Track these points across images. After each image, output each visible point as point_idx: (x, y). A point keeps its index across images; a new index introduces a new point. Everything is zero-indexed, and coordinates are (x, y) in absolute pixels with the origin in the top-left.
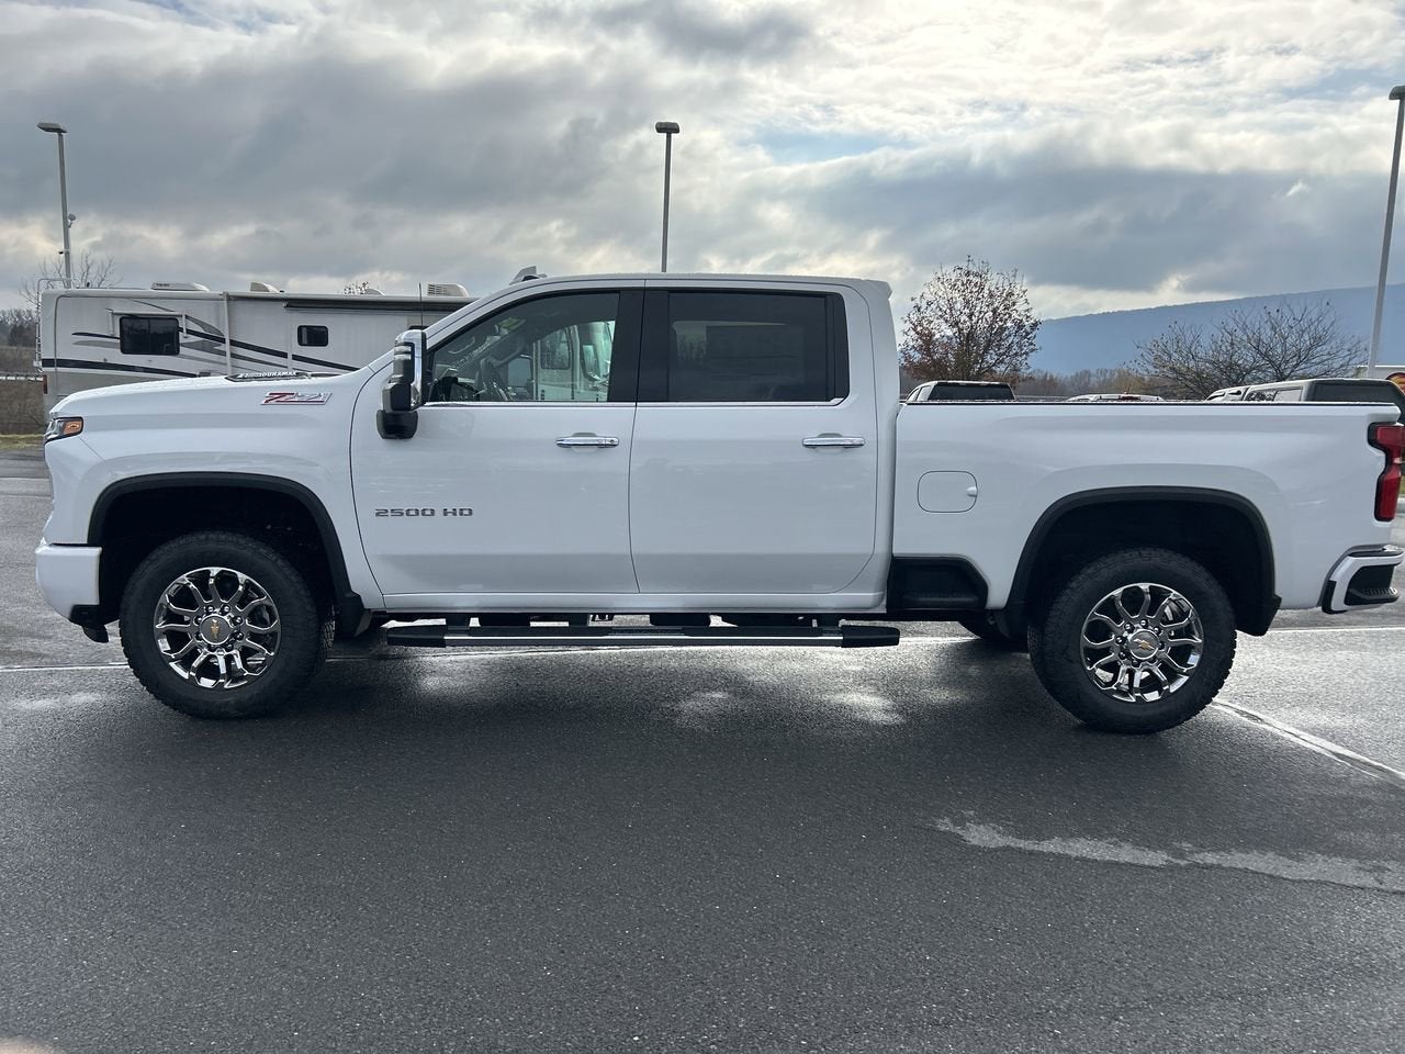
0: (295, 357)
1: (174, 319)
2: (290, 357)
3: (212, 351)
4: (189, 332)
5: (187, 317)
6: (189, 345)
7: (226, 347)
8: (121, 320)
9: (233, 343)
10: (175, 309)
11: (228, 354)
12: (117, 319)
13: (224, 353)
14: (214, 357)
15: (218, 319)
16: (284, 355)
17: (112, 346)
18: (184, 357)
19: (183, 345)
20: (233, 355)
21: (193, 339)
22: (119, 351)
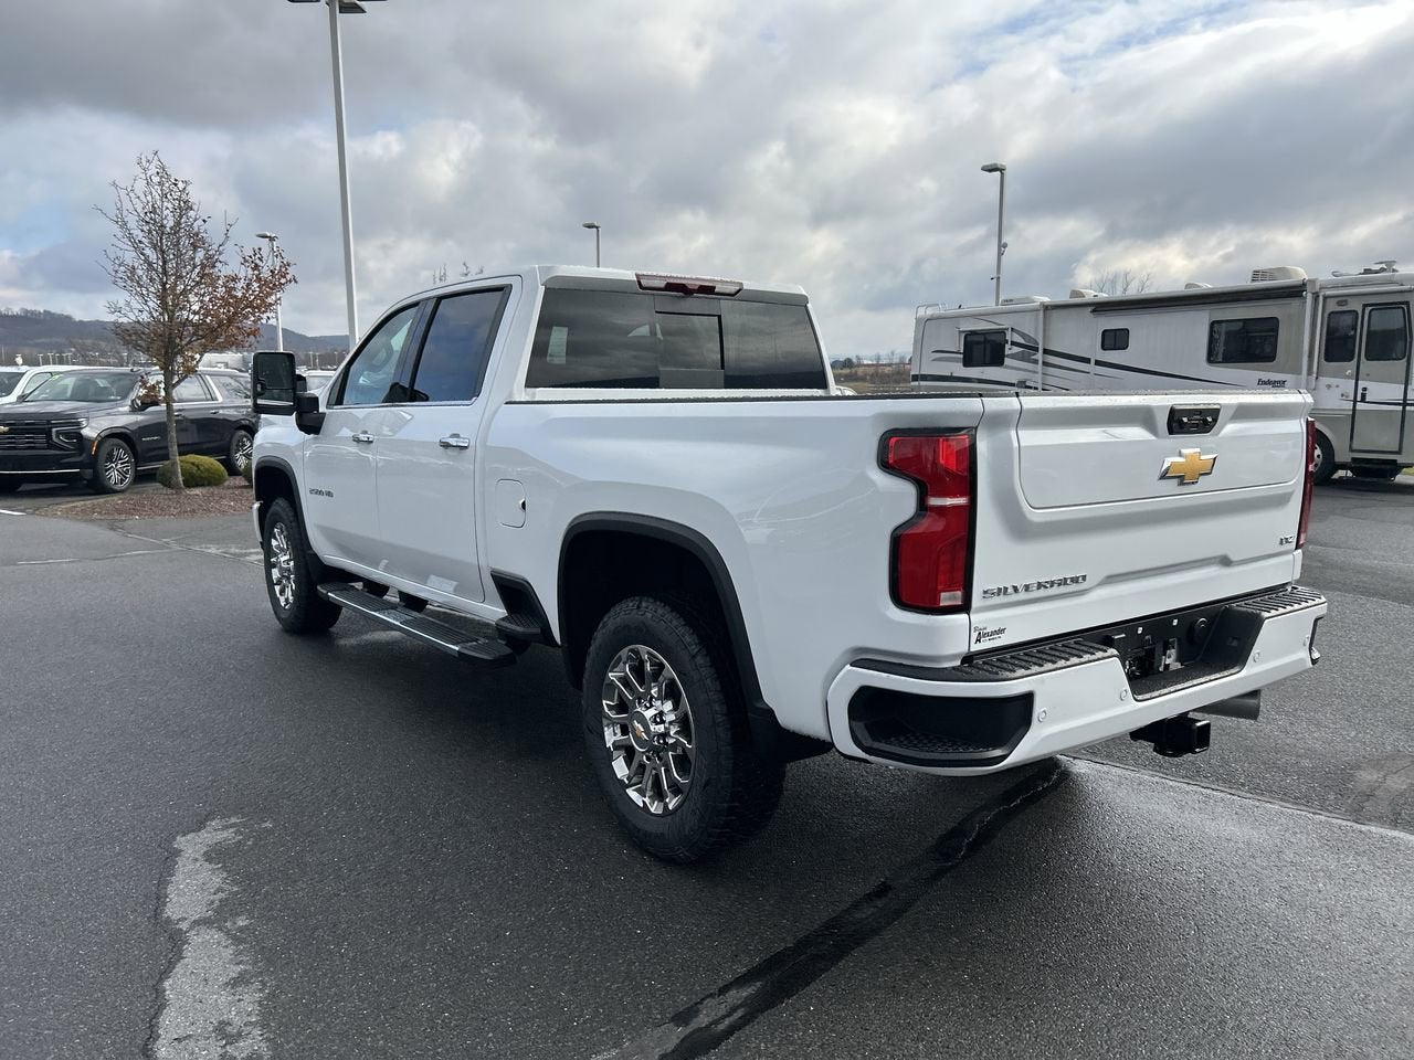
0: (1098, 363)
1: (1002, 332)
2: (1093, 362)
3: (1029, 361)
4: (1013, 343)
5: (1012, 329)
6: (1013, 356)
7: (1039, 356)
8: (965, 337)
9: (1046, 352)
10: (1005, 323)
11: (1040, 362)
12: (963, 335)
13: (1036, 362)
14: (1030, 366)
15: (1036, 329)
16: (1087, 361)
17: (956, 360)
18: (1007, 367)
19: (1008, 356)
20: (1045, 364)
21: (1016, 350)
22: (961, 364)
